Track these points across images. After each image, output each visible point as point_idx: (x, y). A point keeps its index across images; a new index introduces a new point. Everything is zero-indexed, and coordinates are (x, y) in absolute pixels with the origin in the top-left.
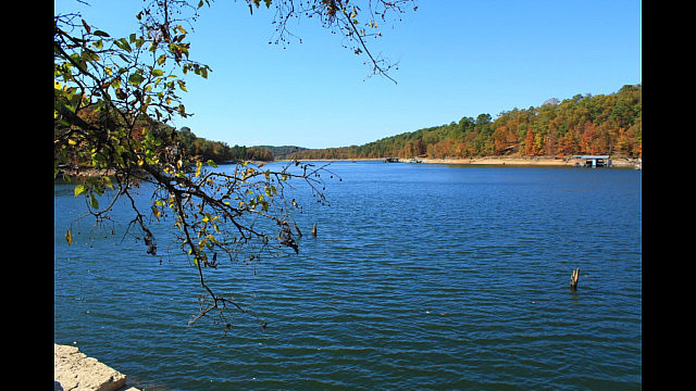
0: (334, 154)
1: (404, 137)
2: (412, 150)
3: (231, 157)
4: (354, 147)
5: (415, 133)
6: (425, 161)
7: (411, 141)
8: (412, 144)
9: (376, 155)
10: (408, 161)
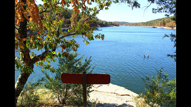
0: (136, 24)
1: (158, 20)
2: (161, 24)
3: (108, 25)
4: (142, 23)
5: (162, 19)
6: (165, 28)
7: (160, 21)
8: (161, 23)
9: (149, 25)
10: (160, 27)
